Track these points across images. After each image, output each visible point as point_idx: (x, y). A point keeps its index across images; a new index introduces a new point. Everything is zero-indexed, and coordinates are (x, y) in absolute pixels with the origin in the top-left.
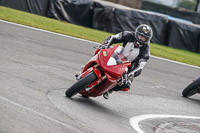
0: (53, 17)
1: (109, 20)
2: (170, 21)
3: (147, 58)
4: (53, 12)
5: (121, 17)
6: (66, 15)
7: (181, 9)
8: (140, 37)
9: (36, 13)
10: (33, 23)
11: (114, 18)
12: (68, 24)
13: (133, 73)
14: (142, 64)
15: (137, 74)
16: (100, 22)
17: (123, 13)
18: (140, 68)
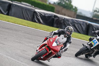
0: (35, 22)
1: (61, 23)
2: (89, 24)
3: (70, 43)
4: (36, 19)
5: (67, 22)
6: (41, 21)
7: (95, 19)
8: (67, 32)
9: (28, 20)
10: (26, 24)
11: (64, 22)
12: (42, 25)
13: (64, 50)
14: (68, 45)
15: (65, 50)
16: (57, 24)
17: (68, 20)
18: (67, 47)
